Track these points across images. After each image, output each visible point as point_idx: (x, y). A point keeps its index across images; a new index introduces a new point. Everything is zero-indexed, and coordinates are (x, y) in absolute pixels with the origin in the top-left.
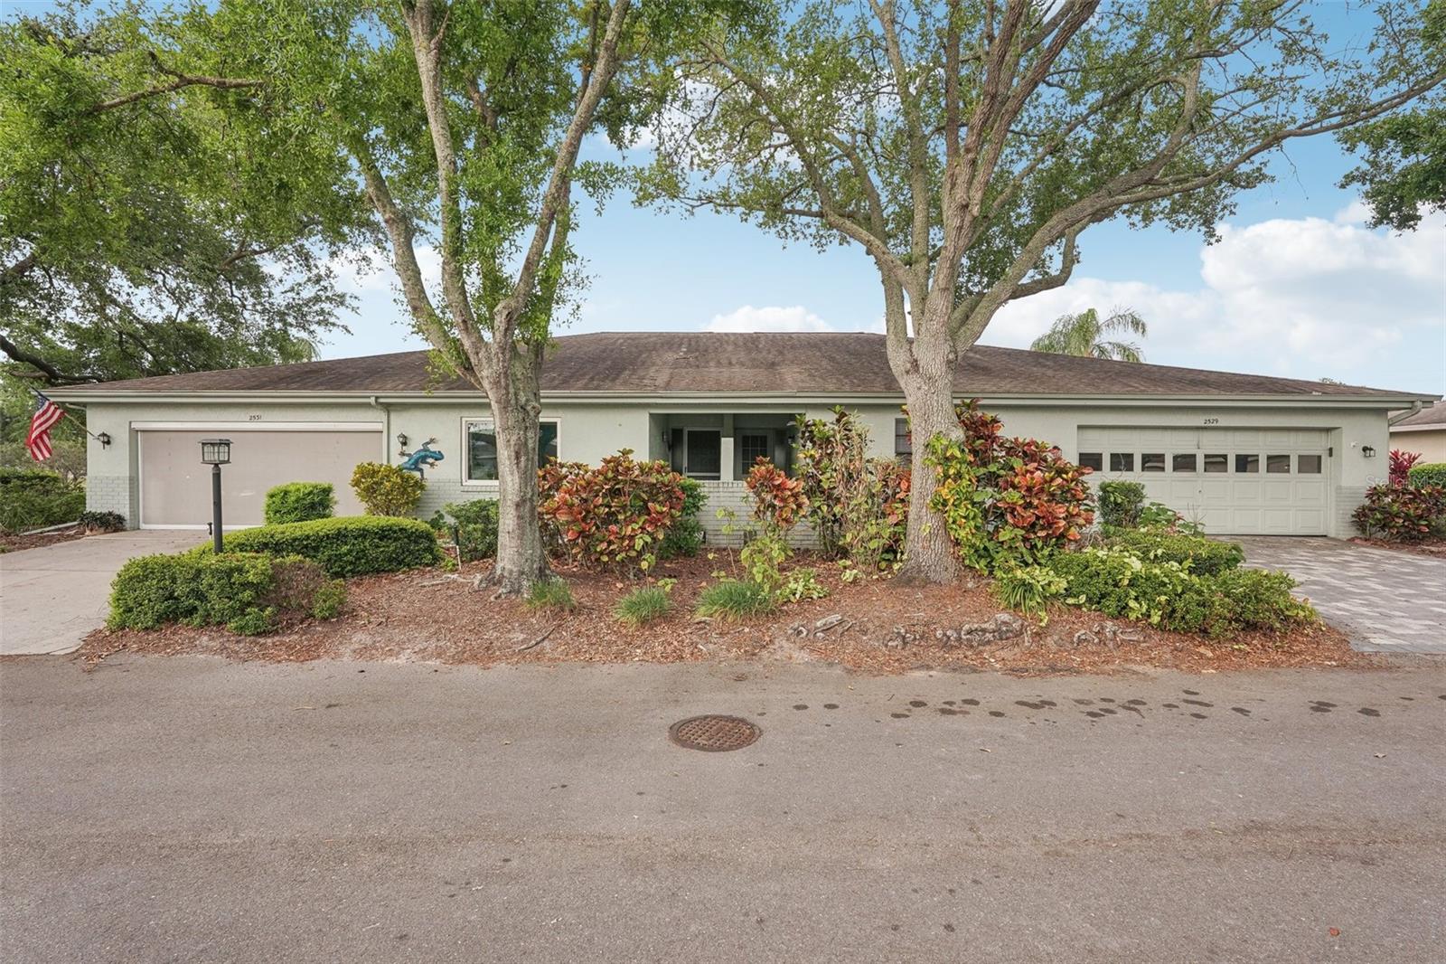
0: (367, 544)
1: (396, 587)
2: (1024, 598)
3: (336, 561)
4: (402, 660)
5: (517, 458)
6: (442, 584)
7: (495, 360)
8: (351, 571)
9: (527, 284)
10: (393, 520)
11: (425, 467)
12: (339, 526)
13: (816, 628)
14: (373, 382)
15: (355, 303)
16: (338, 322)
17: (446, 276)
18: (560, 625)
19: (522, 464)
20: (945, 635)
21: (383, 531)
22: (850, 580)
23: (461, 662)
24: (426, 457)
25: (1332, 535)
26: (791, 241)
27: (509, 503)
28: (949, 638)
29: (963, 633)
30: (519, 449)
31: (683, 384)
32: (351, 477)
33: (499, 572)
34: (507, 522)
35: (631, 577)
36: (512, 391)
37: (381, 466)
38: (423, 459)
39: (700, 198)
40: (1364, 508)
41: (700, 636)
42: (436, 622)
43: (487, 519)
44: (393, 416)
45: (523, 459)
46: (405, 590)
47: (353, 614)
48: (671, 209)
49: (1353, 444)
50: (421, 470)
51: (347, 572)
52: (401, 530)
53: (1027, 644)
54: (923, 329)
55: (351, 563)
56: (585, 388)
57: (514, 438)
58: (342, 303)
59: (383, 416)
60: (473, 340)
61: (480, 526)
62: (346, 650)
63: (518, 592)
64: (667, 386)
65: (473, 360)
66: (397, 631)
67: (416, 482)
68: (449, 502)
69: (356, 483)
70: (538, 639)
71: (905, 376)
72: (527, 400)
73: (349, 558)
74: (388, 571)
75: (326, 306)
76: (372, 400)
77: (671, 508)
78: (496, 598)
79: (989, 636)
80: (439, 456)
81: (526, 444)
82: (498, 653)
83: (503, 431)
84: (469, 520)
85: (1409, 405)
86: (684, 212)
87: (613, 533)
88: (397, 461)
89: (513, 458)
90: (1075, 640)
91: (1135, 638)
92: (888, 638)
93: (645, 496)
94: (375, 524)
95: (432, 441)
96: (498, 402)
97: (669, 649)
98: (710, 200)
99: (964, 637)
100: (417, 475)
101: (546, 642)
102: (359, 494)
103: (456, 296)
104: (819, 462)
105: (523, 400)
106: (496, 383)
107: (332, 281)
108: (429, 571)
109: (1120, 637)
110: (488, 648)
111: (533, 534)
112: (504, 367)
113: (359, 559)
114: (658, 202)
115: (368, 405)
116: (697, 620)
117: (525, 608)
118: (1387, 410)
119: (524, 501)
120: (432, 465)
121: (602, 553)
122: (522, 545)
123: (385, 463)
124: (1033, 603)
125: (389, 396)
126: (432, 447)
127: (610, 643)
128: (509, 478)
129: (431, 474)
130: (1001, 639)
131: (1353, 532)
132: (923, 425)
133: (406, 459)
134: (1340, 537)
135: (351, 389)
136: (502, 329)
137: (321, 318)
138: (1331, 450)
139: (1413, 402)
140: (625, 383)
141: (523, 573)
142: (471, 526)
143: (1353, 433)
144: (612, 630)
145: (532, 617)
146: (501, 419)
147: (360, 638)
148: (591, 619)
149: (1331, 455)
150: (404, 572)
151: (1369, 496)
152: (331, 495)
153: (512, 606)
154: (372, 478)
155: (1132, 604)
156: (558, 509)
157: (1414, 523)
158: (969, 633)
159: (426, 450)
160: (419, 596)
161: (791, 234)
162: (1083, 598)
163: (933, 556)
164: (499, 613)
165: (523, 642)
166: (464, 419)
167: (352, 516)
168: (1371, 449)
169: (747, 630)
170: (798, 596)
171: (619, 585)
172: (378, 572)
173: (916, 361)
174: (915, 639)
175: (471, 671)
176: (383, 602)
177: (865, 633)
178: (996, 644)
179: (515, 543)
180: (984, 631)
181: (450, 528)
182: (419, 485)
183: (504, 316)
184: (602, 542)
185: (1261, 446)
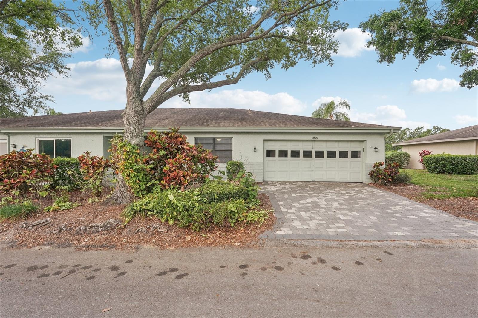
20: (80, 228)
25: (364, 182)
28: (81, 230)
40: (372, 171)
44: (11, 137)
49: (370, 147)
59: (6, 137)
79: (100, 229)
91: (163, 231)
95: (24, 146)
99: (88, 229)
109: (158, 230)
118: (384, 133)
131: (370, 181)
138: (364, 149)
139: (390, 130)
143: (371, 142)
149: (364, 151)
151: (374, 166)
157: (387, 178)
158: (90, 228)
159: (22, 150)
162: (155, 212)
166: (37, 138)
168: (377, 148)
180: (98, 227)
185: (337, 148)
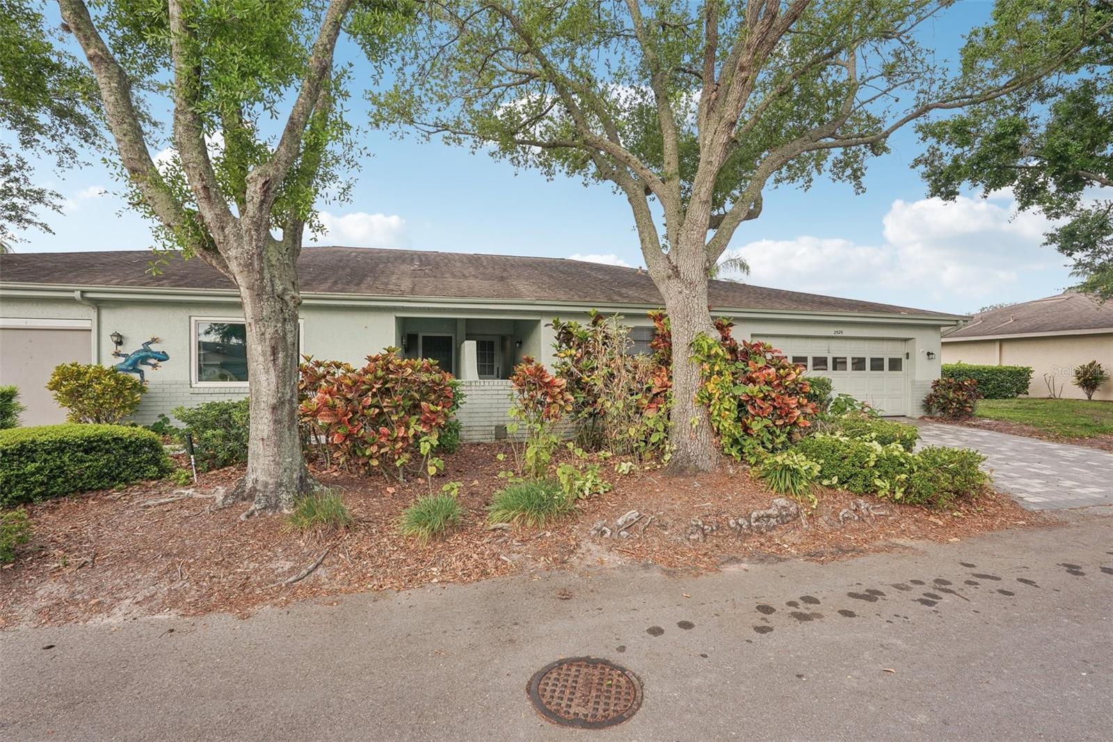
0: (66, 459)
1: (108, 509)
2: (793, 484)
3: (18, 483)
4: (116, 619)
5: (274, 352)
6: (173, 502)
7: (246, 238)
8: (42, 494)
9: (289, 149)
10: (104, 428)
11: (146, 368)
12: (23, 439)
13: (619, 527)
14: (76, 277)
15: (57, 202)
16: (35, 220)
17: (180, 129)
18: (334, 547)
19: (280, 361)
20: (737, 523)
21: (90, 442)
22: (626, 472)
23: (208, 610)
24: (148, 357)
25: (909, 415)
26: (521, 169)
27: (263, 405)
28: (741, 526)
29: (752, 520)
30: (276, 343)
31: (428, 290)
32: (49, 379)
33: (249, 485)
34: (261, 427)
35: (401, 479)
36: (267, 276)
37: (89, 367)
38: (144, 360)
39: (436, 125)
40: (930, 395)
41: (500, 545)
42: (167, 555)
43: (228, 424)
44: (105, 313)
45: (281, 355)
46: (122, 513)
47: (41, 555)
48: (405, 135)
49: (921, 350)
50: (141, 372)
51: (35, 496)
52: (114, 440)
53: (805, 526)
54: (682, 238)
55: (42, 483)
56: (330, 290)
57: (270, 330)
58: (40, 200)
59: (93, 314)
60: (218, 211)
61: (219, 432)
62: (26, 611)
63: (276, 507)
64: (413, 291)
65: (216, 235)
66: (109, 573)
67: (135, 385)
68: (180, 404)
69: (55, 386)
70: (311, 567)
71: (666, 281)
72: (285, 289)
73: (40, 478)
74: (98, 490)
75: (19, 201)
76: (77, 295)
77: (443, 407)
78: (248, 517)
79: (773, 521)
80: (163, 357)
81: (284, 337)
82: (258, 591)
83: (257, 322)
84: (206, 426)
85: (955, 323)
86: (420, 137)
87: (384, 435)
88: (109, 362)
89: (269, 353)
90: (841, 518)
91: (883, 513)
92: (689, 531)
93: (417, 396)
94: (78, 434)
95: (154, 340)
96: (250, 288)
97: (470, 564)
98: (446, 127)
99: (753, 524)
100: (137, 376)
101: (320, 570)
102: (59, 398)
103: (194, 155)
104: (578, 361)
105: (279, 288)
106: (248, 266)
107: (26, 173)
108: (155, 486)
109: (873, 513)
110: (244, 586)
111: (292, 441)
112: (257, 247)
113: (55, 477)
114: (394, 127)
115: (71, 301)
116: (492, 527)
117: (288, 527)
118: (939, 326)
119: (283, 403)
120: (154, 366)
121: (371, 457)
122: (279, 454)
123: (95, 363)
124: (801, 487)
125: (98, 290)
126: (153, 347)
127: (399, 563)
128: (263, 378)
129: (152, 376)
130: (783, 523)
131: (922, 413)
132: (686, 325)
133: (122, 360)
134: (915, 416)
135: (47, 281)
136: (257, 200)
137: (13, 213)
138: (908, 354)
139: (957, 321)
140: (370, 287)
141: (281, 485)
142: (209, 433)
143: (924, 341)
144: (398, 546)
145: (298, 538)
146: (254, 308)
147: (50, 589)
148: (372, 535)
149: (908, 358)
150: (120, 490)
151: (933, 387)
152: (14, 401)
153: (272, 527)
154: (77, 380)
155: (878, 482)
156: (318, 411)
157: (962, 406)
158: (757, 520)
159: (146, 350)
160: (142, 521)
161: (522, 162)
162: (835, 480)
163: (700, 446)
164: (253, 536)
165: (291, 571)
166: (193, 319)
167: (43, 425)
168: (932, 354)
169: (548, 534)
170: (587, 493)
171: (391, 490)
172: (82, 491)
173: (677, 267)
174: (712, 530)
175: (222, 623)
176: (89, 531)
177: (664, 527)
178: (780, 529)
179: (271, 450)
180: (769, 516)
181: (182, 436)
182: (139, 388)
183: (259, 185)
184: (372, 445)
185: (868, 351)
